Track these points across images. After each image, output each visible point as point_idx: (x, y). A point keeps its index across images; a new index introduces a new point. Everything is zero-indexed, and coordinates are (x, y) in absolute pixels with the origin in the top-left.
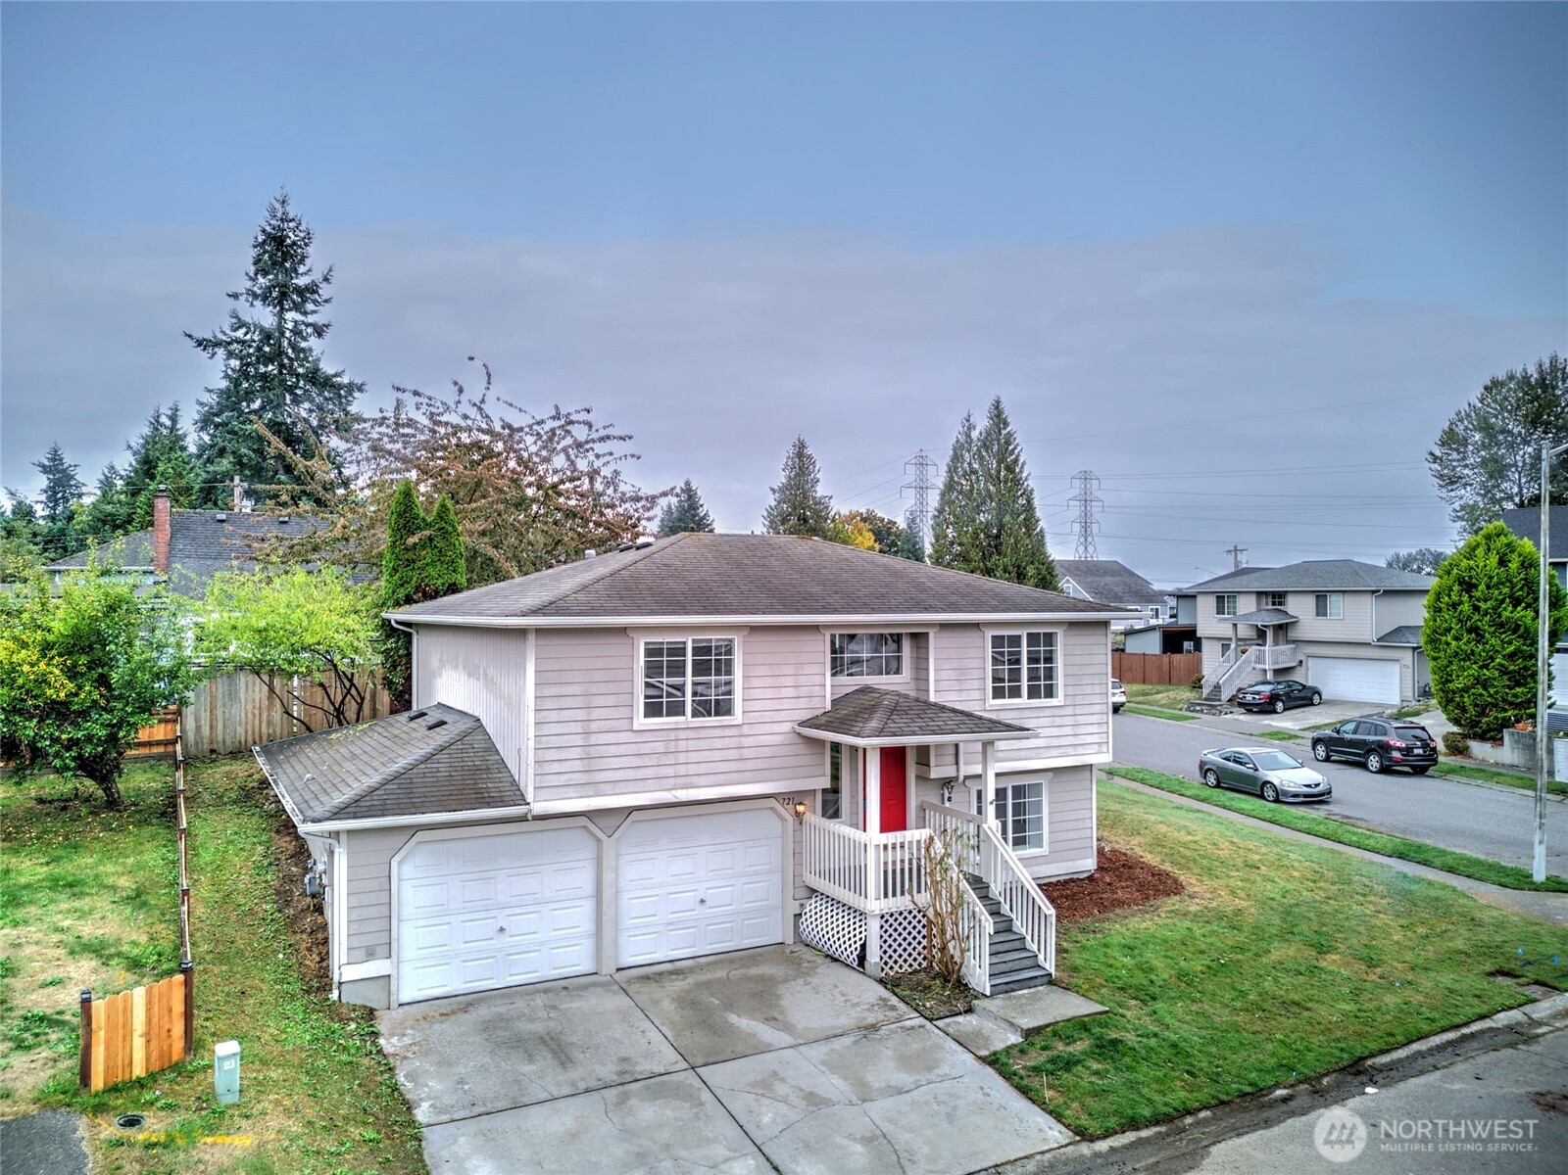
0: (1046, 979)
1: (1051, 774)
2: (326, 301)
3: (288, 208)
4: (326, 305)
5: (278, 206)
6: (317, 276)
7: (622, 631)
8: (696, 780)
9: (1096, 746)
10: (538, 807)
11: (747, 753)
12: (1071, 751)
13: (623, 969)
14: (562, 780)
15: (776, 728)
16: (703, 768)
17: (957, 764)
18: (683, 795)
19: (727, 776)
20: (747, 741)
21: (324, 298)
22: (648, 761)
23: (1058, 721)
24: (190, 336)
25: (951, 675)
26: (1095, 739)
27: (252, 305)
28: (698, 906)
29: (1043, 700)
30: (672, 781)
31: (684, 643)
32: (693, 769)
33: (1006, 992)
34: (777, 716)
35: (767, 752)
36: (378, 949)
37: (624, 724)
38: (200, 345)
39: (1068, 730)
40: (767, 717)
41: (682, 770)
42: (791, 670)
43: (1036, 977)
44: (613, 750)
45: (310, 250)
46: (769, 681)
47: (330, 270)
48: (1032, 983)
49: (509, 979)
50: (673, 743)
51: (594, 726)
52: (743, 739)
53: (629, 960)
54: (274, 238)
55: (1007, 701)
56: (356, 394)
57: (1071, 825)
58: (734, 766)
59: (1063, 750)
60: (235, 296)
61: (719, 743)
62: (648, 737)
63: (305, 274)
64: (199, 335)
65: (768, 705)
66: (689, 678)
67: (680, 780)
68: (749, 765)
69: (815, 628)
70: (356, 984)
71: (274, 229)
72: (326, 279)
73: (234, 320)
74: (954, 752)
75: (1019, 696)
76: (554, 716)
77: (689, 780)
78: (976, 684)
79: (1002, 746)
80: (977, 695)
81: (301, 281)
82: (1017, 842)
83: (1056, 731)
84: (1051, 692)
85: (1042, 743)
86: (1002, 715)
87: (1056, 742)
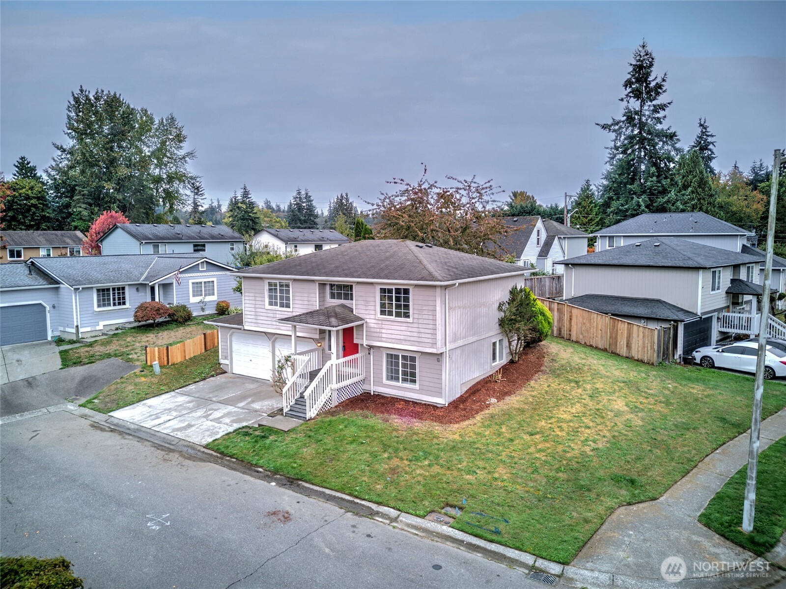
1: (420, 354)
3: (646, 49)
4: (665, 93)
5: (641, 49)
6: (659, 80)
7: (261, 278)
9: (430, 344)
10: (246, 328)
12: (417, 344)
14: (251, 320)
17: (363, 339)
21: (664, 90)
22: (270, 319)
23: (410, 329)
24: (598, 124)
25: (362, 303)
27: (629, 102)
29: (402, 319)
30: (275, 326)
31: (277, 283)
37: (263, 307)
38: (603, 128)
39: (415, 334)
42: (307, 295)
43: (302, 417)
44: (262, 314)
45: (654, 67)
46: (300, 298)
50: (275, 314)
51: (257, 306)
54: (637, 67)
55: (387, 317)
59: (413, 343)
62: (269, 312)
63: (653, 80)
65: (300, 306)
66: (278, 294)
67: (277, 326)
69: (313, 281)
70: (224, 364)
71: (638, 61)
72: (664, 80)
75: (392, 315)
76: (248, 302)
78: (372, 308)
79: (384, 335)
80: (373, 312)
81: (653, 84)
82: (404, 380)
83: (409, 334)
84: (407, 315)
85: (402, 337)
86: (384, 322)
87: (409, 338)
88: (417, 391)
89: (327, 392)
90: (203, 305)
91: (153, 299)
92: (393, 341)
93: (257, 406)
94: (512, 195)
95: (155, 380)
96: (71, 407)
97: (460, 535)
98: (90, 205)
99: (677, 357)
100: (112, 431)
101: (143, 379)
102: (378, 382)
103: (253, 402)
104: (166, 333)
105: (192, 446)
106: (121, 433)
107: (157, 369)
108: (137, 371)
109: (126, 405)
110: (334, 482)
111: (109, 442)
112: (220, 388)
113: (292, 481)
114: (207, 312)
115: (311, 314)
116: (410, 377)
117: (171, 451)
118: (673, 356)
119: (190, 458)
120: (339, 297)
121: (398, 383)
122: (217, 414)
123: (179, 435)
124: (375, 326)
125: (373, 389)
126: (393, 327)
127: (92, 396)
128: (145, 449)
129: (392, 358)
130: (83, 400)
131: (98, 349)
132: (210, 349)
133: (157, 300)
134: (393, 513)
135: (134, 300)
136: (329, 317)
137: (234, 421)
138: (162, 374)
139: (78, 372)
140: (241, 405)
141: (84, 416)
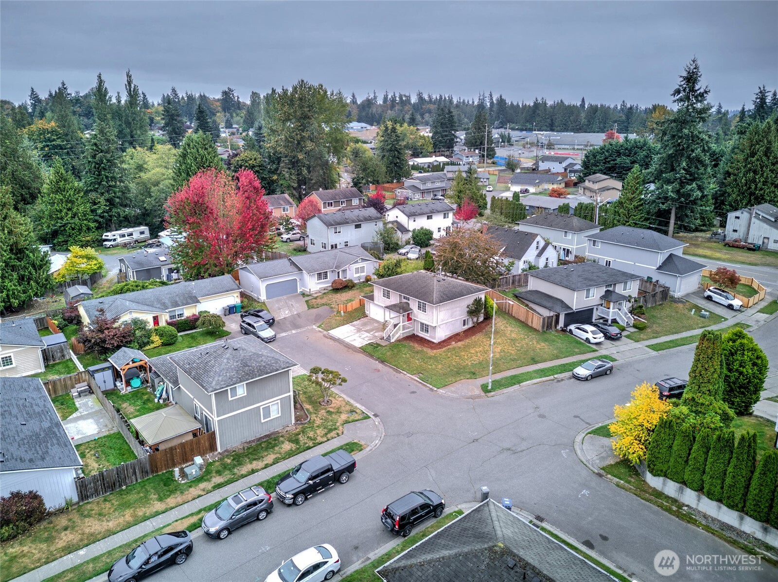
12: (429, 322)
23: (426, 316)
25: (413, 305)
29: (424, 313)
37: (381, 297)
39: (428, 319)
55: (420, 311)
69: (397, 293)
78: (415, 307)
79: (419, 317)
80: (416, 309)
81: (697, 93)
82: (425, 332)
83: (426, 318)
86: (419, 313)
87: (426, 320)
88: (428, 337)
89: (399, 334)
90: (359, 278)
91: (339, 277)
92: (422, 320)
93: (376, 334)
95: (342, 319)
96: (314, 327)
97: (418, 380)
98: (289, 169)
99: (559, 328)
100: (331, 339)
101: (338, 318)
102: (417, 331)
103: (375, 332)
104: (344, 293)
105: (355, 347)
106: (334, 340)
107: (343, 314)
108: (335, 313)
109: (333, 329)
110: (393, 363)
111: (331, 343)
112: (365, 324)
113: (382, 362)
114: (361, 281)
115: (395, 306)
116: (427, 331)
117: (349, 348)
118: (556, 327)
119: (355, 351)
121: (423, 333)
122: (363, 336)
123: (351, 343)
124: (417, 313)
125: (416, 333)
126: (422, 315)
127: (321, 323)
128: (342, 347)
129: (422, 324)
130: (318, 325)
131: (319, 301)
132: (362, 306)
133: (340, 278)
134: (406, 373)
135: (331, 277)
136: (400, 309)
137: (369, 340)
138: (345, 316)
139: (314, 311)
140: (371, 333)
141: (320, 331)
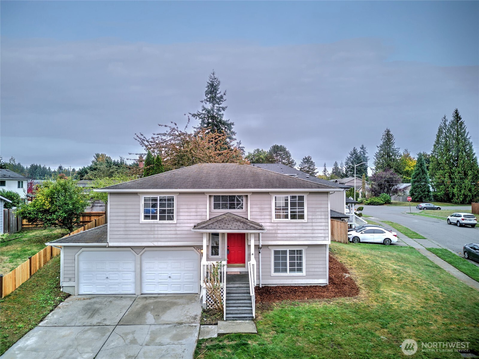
0: (251, 318)
1: (307, 247)
2: (225, 100)
3: (215, 76)
4: (225, 101)
5: (212, 75)
6: (222, 94)
7: (136, 194)
8: (161, 239)
9: (323, 238)
10: (111, 244)
11: (178, 232)
12: (311, 239)
13: (143, 294)
14: (118, 236)
15: (189, 225)
16: (163, 236)
17: (259, 241)
18: (156, 244)
19: (171, 239)
20: (178, 229)
21: (224, 99)
22: (145, 233)
23: (305, 228)
24: (190, 114)
25: (258, 210)
26: (323, 235)
27: (206, 104)
28: (168, 278)
29: (297, 220)
30: (153, 239)
31: (157, 197)
32: (160, 236)
33: (233, 320)
34: (189, 221)
35: (186, 232)
36: (72, 278)
37: (136, 221)
38: (193, 116)
39: (309, 232)
40: (186, 221)
41: (156, 236)
42: (194, 207)
43: (247, 317)
44: (134, 229)
45: (219, 87)
46: (186, 210)
47: (226, 91)
48: (245, 319)
49: (109, 292)
50: (153, 228)
51: (128, 221)
52: (177, 228)
53: (145, 291)
54: (211, 85)
56: (232, 126)
57: (316, 266)
58: (174, 236)
59: (308, 238)
60: (202, 102)
61: (169, 229)
62: (145, 226)
63: (219, 93)
64: (192, 113)
65: (186, 217)
66: (158, 208)
67: (155, 239)
68: (179, 236)
69: (203, 193)
70: (67, 287)
71: (211, 82)
72: (225, 94)
73: (203, 108)
74: (258, 236)
75: (288, 218)
76: (115, 218)
77: (158, 239)
78: (267, 213)
79: (279, 235)
80: (268, 217)
81: (218, 96)
82: (292, 270)
83: (303, 231)
84: (302, 217)
85: (297, 235)
86: (279, 224)
87: (303, 235)
88: (304, 277)
92: (288, 239)
94: (95, 156)
102: (266, 276)
116: (297, 267)
120: (225, 207)
121: (287, 274)
124: (271, 228)
125: (262, 282)
126: (288, 228)
129: (280, 254)
